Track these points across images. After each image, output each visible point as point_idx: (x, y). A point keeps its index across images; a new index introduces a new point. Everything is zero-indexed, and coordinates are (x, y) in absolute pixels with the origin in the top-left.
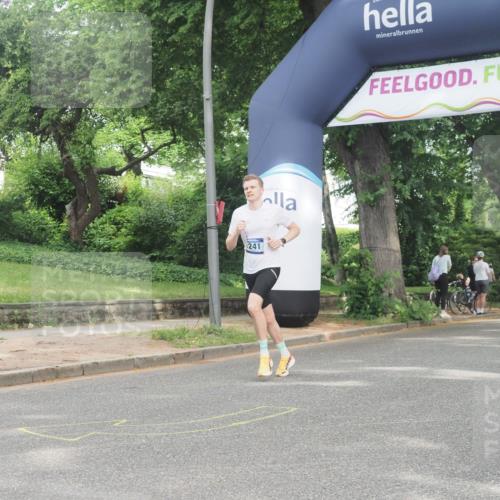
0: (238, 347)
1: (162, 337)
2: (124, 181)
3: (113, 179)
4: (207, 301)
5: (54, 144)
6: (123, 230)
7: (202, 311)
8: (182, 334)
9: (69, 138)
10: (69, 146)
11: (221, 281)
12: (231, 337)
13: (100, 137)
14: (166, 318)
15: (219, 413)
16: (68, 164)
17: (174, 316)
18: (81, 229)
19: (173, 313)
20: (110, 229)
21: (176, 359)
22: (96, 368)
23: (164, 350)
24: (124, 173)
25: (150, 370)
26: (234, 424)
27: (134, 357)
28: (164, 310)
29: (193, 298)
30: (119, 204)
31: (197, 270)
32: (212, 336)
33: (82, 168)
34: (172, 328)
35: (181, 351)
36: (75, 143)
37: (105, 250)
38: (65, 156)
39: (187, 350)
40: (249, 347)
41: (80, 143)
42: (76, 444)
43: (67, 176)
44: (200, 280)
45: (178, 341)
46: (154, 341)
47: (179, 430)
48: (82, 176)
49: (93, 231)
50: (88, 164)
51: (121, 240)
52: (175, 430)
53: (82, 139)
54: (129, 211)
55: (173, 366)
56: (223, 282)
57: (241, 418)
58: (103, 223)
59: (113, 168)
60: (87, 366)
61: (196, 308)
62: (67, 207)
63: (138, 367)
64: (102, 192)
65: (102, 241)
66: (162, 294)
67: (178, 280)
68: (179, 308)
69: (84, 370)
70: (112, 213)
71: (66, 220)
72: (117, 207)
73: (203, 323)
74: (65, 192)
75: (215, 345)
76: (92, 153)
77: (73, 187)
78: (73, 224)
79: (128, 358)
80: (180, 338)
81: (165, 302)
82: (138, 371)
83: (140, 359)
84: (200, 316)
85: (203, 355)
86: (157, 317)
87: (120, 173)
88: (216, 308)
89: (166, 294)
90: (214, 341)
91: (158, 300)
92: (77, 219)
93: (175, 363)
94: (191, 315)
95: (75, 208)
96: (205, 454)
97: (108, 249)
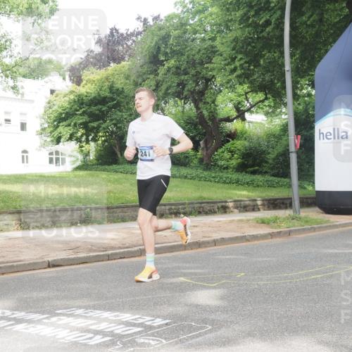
0: (312, 228)
1: (263, 222)
2: (235, 125)
3: (228, 124)
4: (291, 199)
5: (192, 104)
6: (235, 156)
7: (288, 205)
8: (275, 220)
9: (201, 100)
10: (201, 105)
11: (299, 186)
12: (307, 222)
13: (220, 98)
14: (264, 210)
15: (302, 270)
16: (201, 116)
17: (269, 208)
18: (210, 156)
19: (269, 207)
20: (227, 155)
21: (272, 235)
22: (223, 241)
23: (264, 230)
24: (235, 121)
25: (256, 242)
26: (313, 277)
27: (246, 234)
28: (263, 205)
29: (281, 197)
30: (233, 140)
31: (283, 179)
32: (294, 221)
33: (210, 119)
34: (269, 217)
35: (275, 231)
36: (205, 103)
37: (224, 169)
38: (199, 112)
39: (279, 230)
40: (319, 228)
41: (208, 103)
42: (215, 288)
43: (200, 124)
44: (285, 186)
45: (273, 224)
46: (258, 225)
47: (278, 280)
48: (210, 123)
49: (217, 157)
50: (213, 116)
51: (234, 162)
52: (276, 280)
53: (209, 100)
54: (239, 144)
55: (271, 240)
56: (301, 187)
57: (317, 273)
58: (223, 152)
59: (229, 117)
60: (217, 240)
61: (283, 203)
62: (201, 143)
63: (249, 241)
64: (222, 133)
65: (223, 163)
66: (261, 195)
67: (271, 186)
68: (272, 204)
69: (215, 243)
70: (228, 145)
71: (200, 151)
72: (231, 142)
73: (288, 212)
74: (199, 134)
75: (297, 226)
76: (215, 109)
77: (204, 131)
78: (205, 154)
79: (242, 235)
80: (274, 222)
81: (263, 200)
82: (248, 243)
83: (250, 236)
84: (286, 208)
85: (289, 233)
86: (259, 210)
87: (232, 120)
88: (296, 203)
89: (264, 195)
90: (296, 224)
91: (259, 199)
92: (207, 150)
93: (272, 238)
94: (280, 208)
95: (206, 143)
96: (295, 295)
97: (227, 168)
